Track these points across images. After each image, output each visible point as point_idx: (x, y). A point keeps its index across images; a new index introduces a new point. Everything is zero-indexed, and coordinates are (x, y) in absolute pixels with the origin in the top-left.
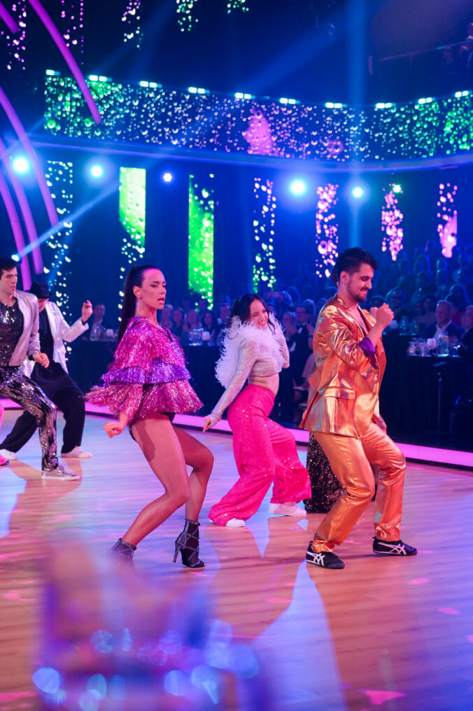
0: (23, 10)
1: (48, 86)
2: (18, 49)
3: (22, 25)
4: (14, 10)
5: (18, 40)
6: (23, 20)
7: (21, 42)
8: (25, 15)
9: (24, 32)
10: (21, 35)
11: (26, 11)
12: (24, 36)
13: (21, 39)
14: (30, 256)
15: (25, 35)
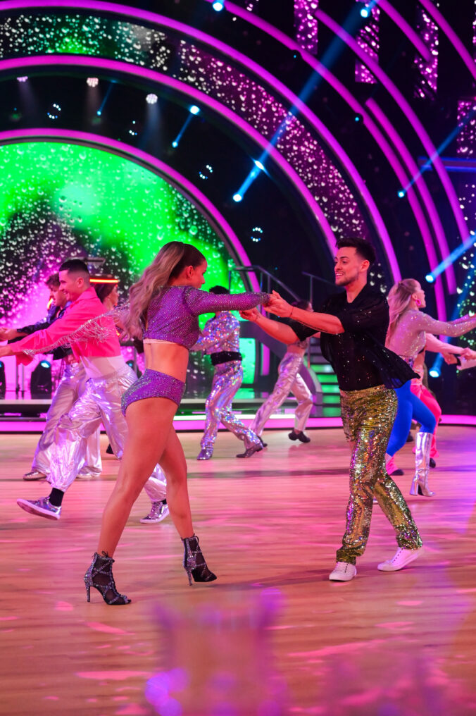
0: (436, 38)
1: (461, 111)
2: (431, 76)
3: (435, 53)
4: (427, 39)
5: (430, 67)
6: (436, 48)
7: (433, 70)
8: (437, 43)
9: (436, 60)
10: (433, 63)
11: (438, 39)
12: (436, 64)
13: (434, 66)
14: (443, 275)
15: (438, 62)
